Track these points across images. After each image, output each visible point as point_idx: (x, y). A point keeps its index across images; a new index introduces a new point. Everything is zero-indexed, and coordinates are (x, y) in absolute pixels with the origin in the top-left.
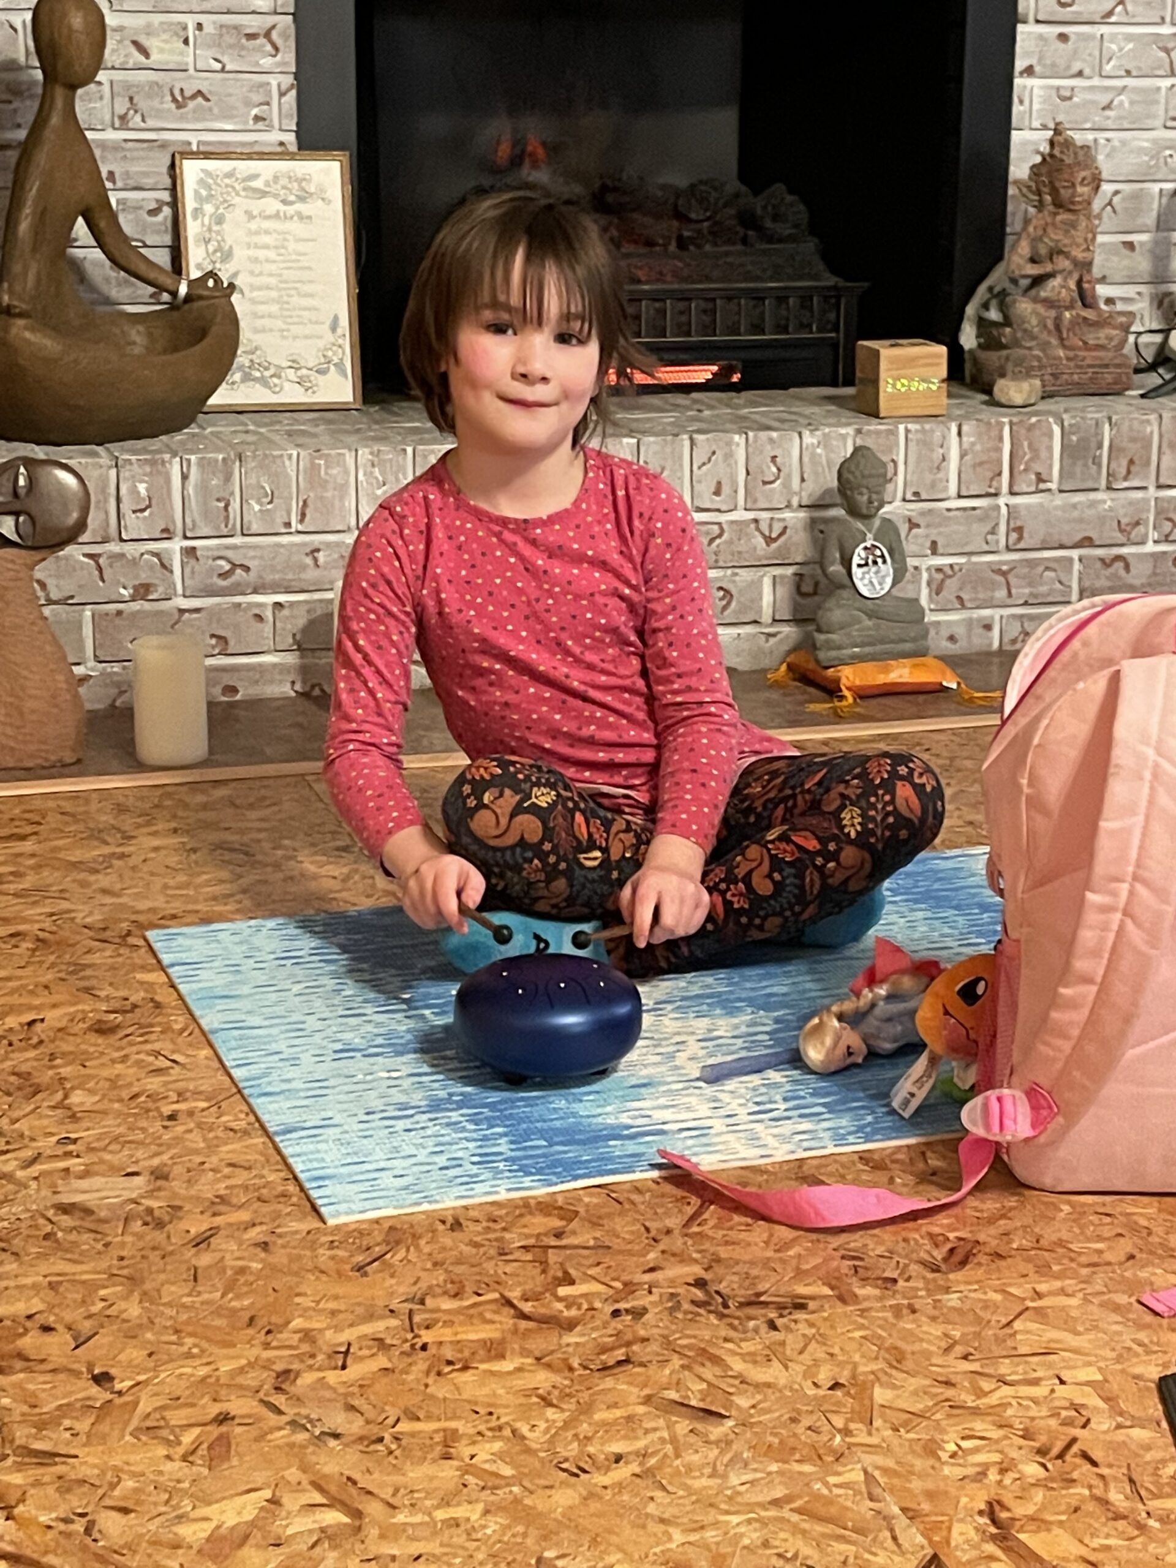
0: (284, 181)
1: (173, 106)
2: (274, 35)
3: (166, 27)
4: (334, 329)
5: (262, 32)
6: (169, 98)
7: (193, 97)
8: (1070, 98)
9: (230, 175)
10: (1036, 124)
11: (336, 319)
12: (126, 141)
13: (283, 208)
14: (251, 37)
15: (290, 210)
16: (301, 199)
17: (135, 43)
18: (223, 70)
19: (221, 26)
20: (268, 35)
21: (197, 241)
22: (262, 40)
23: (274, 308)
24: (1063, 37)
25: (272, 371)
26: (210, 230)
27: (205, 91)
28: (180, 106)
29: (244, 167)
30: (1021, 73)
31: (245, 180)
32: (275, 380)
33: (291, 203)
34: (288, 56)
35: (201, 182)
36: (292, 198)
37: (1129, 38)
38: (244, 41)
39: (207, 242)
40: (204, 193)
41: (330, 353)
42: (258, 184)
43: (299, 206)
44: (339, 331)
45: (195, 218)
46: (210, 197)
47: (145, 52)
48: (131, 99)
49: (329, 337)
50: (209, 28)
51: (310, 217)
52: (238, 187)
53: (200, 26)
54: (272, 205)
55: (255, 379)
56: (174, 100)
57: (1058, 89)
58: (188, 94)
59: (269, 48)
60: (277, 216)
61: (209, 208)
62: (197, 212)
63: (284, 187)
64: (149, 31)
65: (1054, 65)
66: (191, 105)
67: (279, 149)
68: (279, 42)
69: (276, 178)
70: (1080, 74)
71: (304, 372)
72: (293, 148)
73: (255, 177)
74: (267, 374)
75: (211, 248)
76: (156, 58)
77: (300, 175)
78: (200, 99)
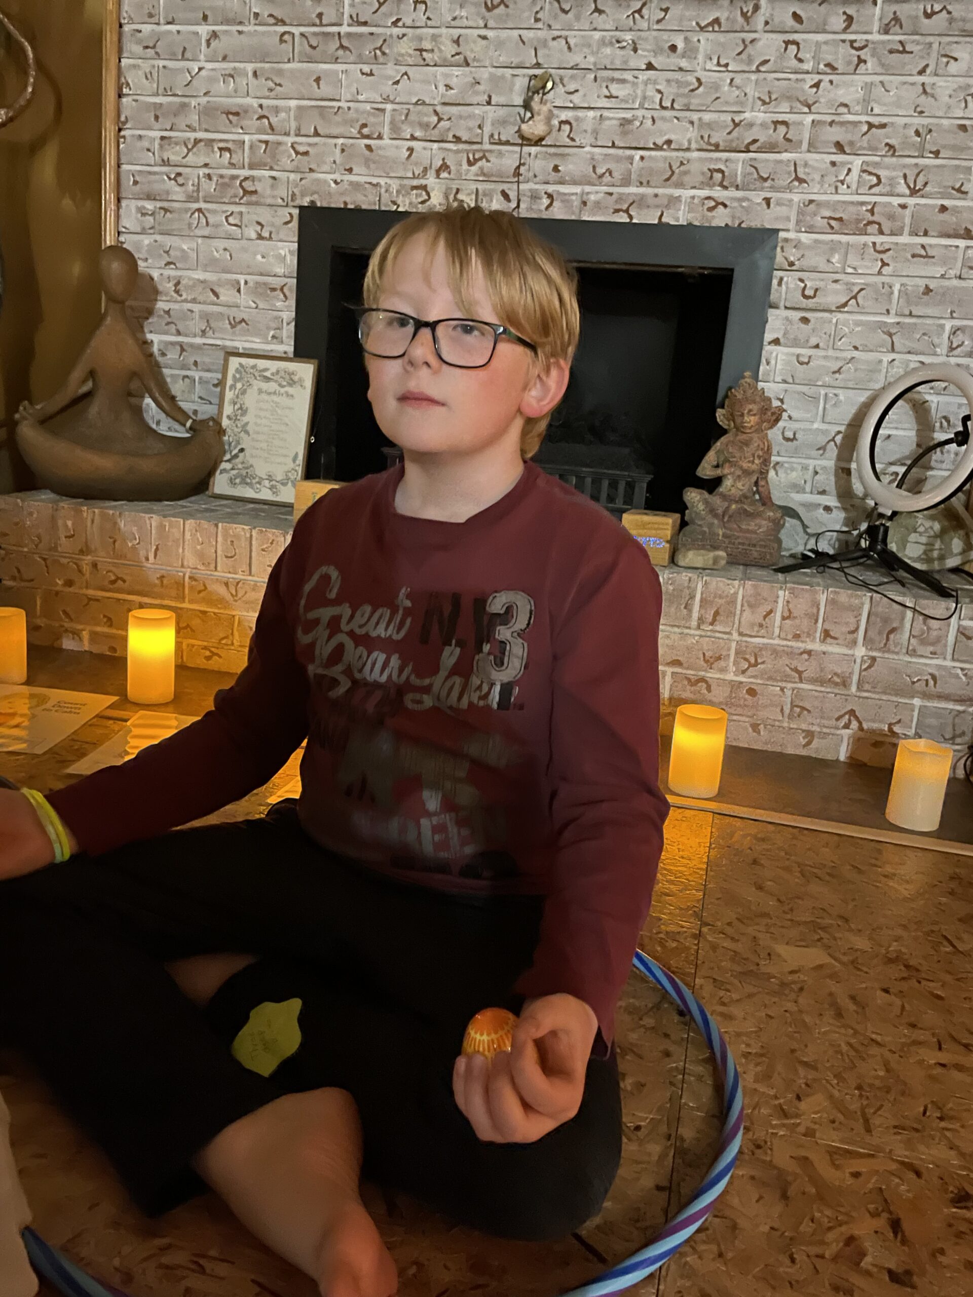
0: (282, 374)
1: (229, 327)
2: (285, 290)
3: (228, 282)
4: (294, 460)
5: (278, 287)
6: (227, 322)
7: (240, 322)
8: (807, 363)
9: (254, 367)
10: (778, 379)
11: (297, 455)
12: (204, 344)
13: (278, 388)
14: (273, 290)
15: (283, 390)
16: (290, 385)
17: (212, 290)
18: (256, 308)
19: (257, 283)
20: (282, 289)
21: (230, 403)
22: (278, 292)
23: (264, 445)
24: (805, 320)
25: (257, 480)
26: (237, 397)
27: (246, 319)
28: (233, 327)
29: (262, 363)
30: (770, 343)
31: (261, 371)
32: (258, 486)
33: (283, 387)
34: (292, 302)
35: (237, 371)
36: (285, 383)
37: (858, 323)
38: (269, 292)
39: (235, 404)
40: (238, 376)
41: (290, 474)
42: (268, 374)
43: (287, 389)
44: (297, 462)
45: (230, 390)
46: (240, 379)
47: (216, 295)
48: (208, 321)
49: (292, 465)
50: (251, 284)
51: (292, 396)
52: (256, 374)
53: (246, 283)
54: (272, 386)
55: (247, 484)
56: (230, 323)
57: (798, 356)
58: (237, 320)
59: (282, 296)
60: (275, 393)
61: (239, 385)
62: (233, 387)
63: (282, 377)
64: (220, 283)
65: (795, 339)
66: (239, 327)
67: (284, 355)
68: (287, 293)
69: (278, 372)
70: (817, 346)
71: (274, 483)
72: (291, 355)
73: (266, 370)
74: (254, 481)
75: (236, 407)
76: (222, 298)
77: (291, 371)
78: (243, 324)
